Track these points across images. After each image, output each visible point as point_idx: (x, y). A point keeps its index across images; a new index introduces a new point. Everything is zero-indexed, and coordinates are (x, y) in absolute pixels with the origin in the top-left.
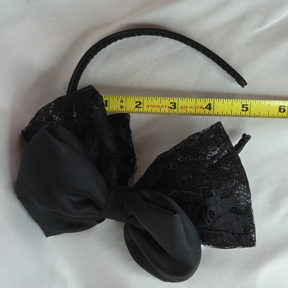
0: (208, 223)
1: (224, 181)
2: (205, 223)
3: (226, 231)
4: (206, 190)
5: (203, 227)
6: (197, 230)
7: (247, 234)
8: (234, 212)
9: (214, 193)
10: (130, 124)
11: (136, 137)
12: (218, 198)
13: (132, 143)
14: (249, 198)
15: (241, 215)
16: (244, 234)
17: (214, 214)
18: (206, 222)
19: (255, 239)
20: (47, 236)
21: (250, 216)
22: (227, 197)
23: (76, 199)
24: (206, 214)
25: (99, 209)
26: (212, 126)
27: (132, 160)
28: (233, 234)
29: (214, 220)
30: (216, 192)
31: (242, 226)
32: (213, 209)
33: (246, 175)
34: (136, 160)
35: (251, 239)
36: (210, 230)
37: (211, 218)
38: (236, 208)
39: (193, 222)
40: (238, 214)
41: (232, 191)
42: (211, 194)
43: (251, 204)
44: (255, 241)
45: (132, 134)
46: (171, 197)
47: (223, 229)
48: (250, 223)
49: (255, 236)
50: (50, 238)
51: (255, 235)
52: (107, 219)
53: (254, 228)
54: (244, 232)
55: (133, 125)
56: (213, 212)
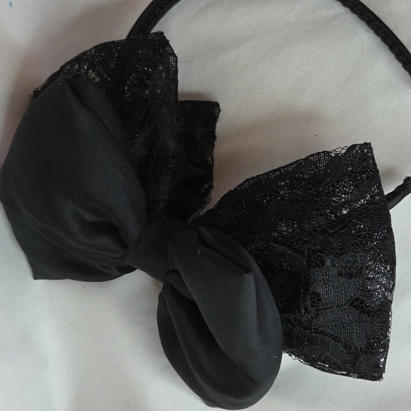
0: (305, 313)
1: (352, 245)
2: (300, 312)
3: (335, 338)
4: (314, 252)
5: (295, 319)
6: (283, 323)
7: (372, 353)
8: (356, 307)
9: (328, 263)
10: (218, 124)
11: (221, 149)
12: (334, 272)
13: (212, 158)
14: (391, 290)
15: (369, 316)
16: (365, 352)
17: (319, 300)
18: (303, 311)
19: (384, 366)
20: (36, 277)
21: (384, 323)
22: (351, 277)
23: (89, 217)
24: (305, 295)
25: (125, 246)
26: (354, 146)
27: (206, 187)
28: (345, 347)
29: (317, 310)
30: (332, 261)
31: (366, 337)
32: (320, 290)
33: (394, 248)
34: (213, 187)
35: (377, 366)
36: (306, 328)
37: (312, 306)
38: (362, 302)
39: (278, 307)
40: (363, 312)
41: (361, 268)
42: (323, 263)
43: (391, 302)
44: (383, 370)
45: (216, 142)
46: (250, 252)
47: (331, 332)
48: (382, 334)
49: (385, 362)
50: (40, 282)
51: (386, 358)
52: (138, 270)
53: (386, 347)
54: (367, 348)
55: (221, 126)
56: (318, 295)
